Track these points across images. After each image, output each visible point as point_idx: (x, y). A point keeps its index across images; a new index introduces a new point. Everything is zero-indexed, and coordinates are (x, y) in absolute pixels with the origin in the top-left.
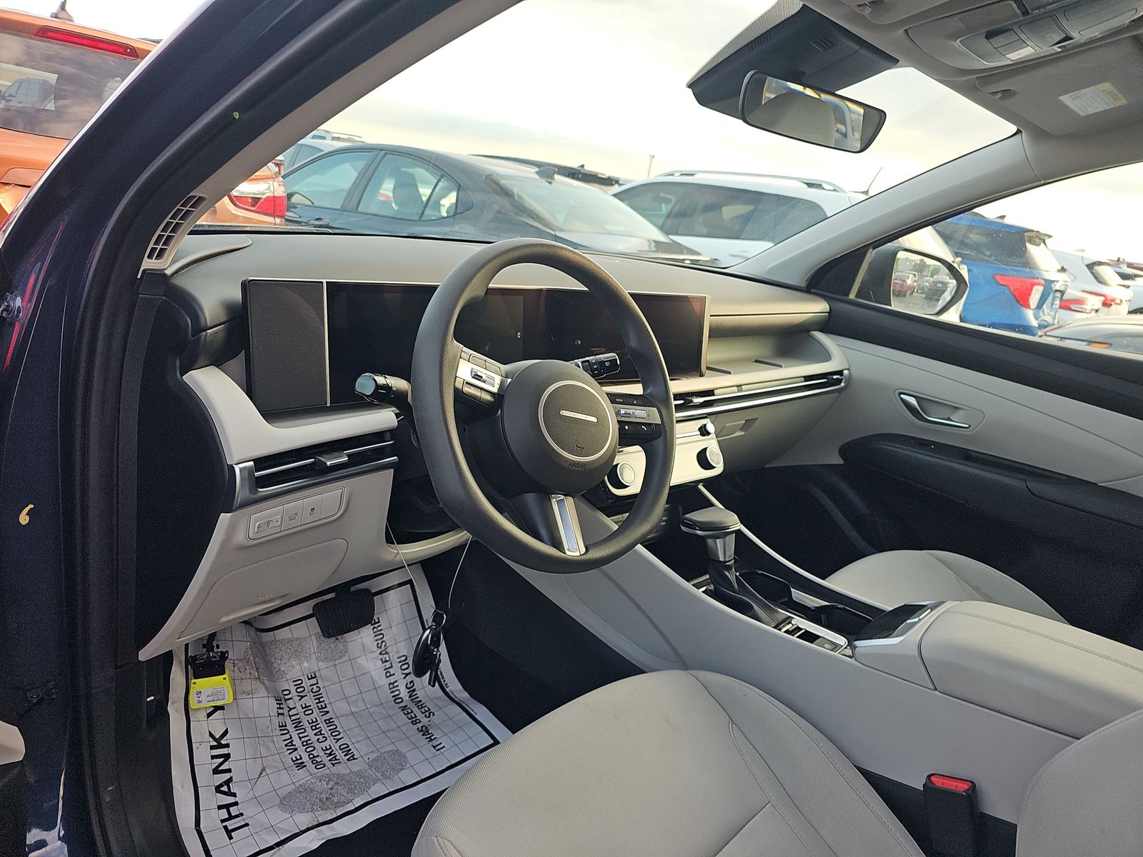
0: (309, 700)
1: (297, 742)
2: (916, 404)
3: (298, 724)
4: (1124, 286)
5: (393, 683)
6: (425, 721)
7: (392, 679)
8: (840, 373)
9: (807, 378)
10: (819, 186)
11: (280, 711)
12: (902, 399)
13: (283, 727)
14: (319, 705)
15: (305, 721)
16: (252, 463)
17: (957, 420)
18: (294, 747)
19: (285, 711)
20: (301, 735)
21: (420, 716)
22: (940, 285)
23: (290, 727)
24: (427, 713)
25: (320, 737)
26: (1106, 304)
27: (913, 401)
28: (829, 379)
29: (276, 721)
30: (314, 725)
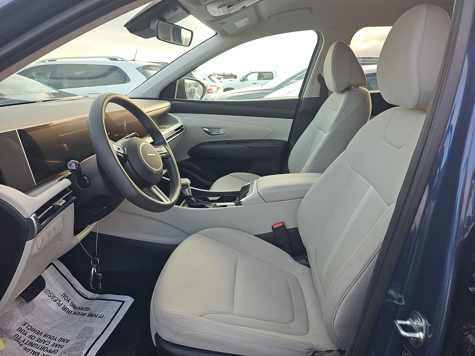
0: (30, 333)
1: (36, 350)
2: (208, 130)
3: (32, 344)
4: (220, 82)
5: (64, 307)
6: (88, 312)
7: (62, 306)
8: (182, 126)
9: (176, 130)
10: (116, 60)
11: (20, 344)
12: (203, 130)
13: (26, 349)
14: (36, 332)
15: (34, 341)
16: (35, 214)
17: (221, 132)
18: (37, 353)
19: (22, 343)
20: (37, 347)
21: (84, 312)
22: (193, 90)
23: (29, 347)
24: (87, 309)
25: (46, 343)
26: (218, 89)
27: (207, 130)
28: (180, 129)
29: (21, 348)
30: (39, 340)
